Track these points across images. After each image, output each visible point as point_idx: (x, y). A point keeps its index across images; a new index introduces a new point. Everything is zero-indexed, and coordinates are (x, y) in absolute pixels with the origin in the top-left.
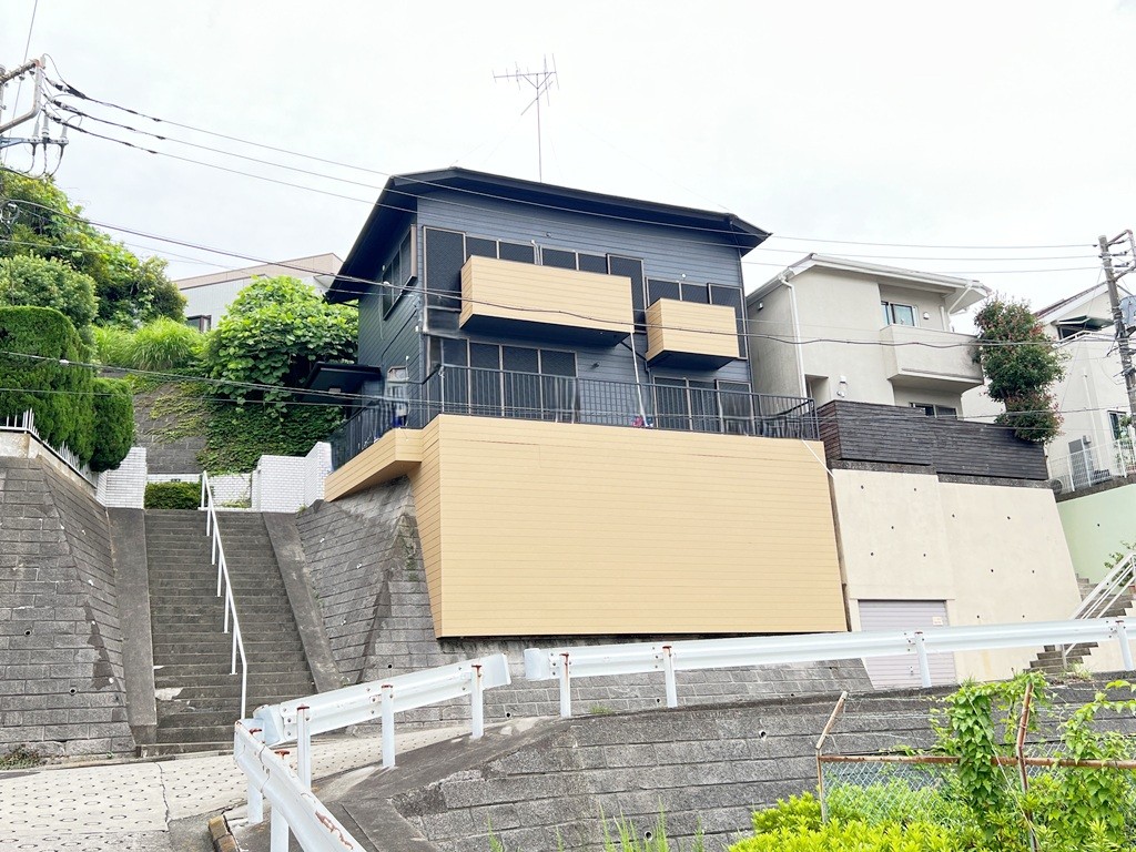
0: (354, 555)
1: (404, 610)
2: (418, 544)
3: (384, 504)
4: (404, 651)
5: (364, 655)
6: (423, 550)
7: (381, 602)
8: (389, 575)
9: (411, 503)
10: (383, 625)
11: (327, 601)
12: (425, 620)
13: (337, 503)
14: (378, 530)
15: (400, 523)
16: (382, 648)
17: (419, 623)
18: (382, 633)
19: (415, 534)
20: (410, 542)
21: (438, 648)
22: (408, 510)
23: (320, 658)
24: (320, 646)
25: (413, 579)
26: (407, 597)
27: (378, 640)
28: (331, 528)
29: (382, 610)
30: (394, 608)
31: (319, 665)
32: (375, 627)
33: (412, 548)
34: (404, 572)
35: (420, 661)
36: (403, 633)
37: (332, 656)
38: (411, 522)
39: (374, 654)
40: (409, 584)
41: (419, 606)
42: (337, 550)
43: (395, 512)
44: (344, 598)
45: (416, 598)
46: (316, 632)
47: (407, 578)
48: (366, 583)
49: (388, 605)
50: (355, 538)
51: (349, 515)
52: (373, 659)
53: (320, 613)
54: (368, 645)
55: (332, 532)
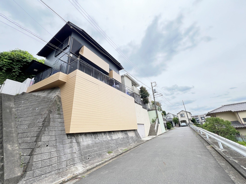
0: (35, 106)
1: (55, 124)
2: (61, 104)
3: (49, 93)
4: (54, 139)
5: (36, 141)
6: (63, 106)
7: (46, 121)
8: (50, 112)
9: (60, 93)
10: (46, 129)
11: (20, 120)
12: (62, 127)
13: (31, 93)
14: (46, 99)
15: (56, 97)
16: (45, 138)
17: (60, 128)
18: (46, 132)
19: (60, 101)
20: (58, 103)
21: (66, 137)
22: (59, 95)
23: (11, 143)
24: (12, 137)
25: (59, 114)
26: (56, 120)
27: (43, 135)
28: (27, 99)
29: (46, 123)
30: (51, 123)
31: (9, 146)
32: (43, 130)
33: (59, 105)
34: (56, 112)
35: (59, 142)
36: (54, 132)
37: (18, 141)
38: (59, 98)
39: (41, 141)
40: (57, 115)
41: (60, 122)
42: (28, 104)
43: (53, 95)
44: (29, 118)
45: (59, 120)
46: (12, 131)
47: (57, 113)
48: (40, 114)
49: (49, 122)
50: (36, 101)
51: (35, 96)
52: (40, 143)
53: (16, 124)
54: (38, 137)
55: (27, 100)
